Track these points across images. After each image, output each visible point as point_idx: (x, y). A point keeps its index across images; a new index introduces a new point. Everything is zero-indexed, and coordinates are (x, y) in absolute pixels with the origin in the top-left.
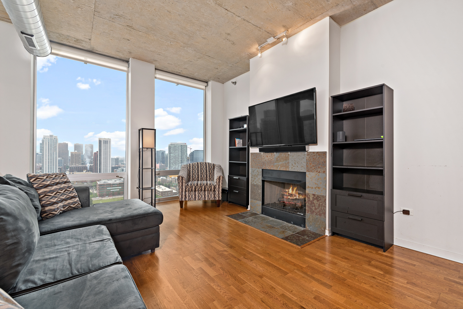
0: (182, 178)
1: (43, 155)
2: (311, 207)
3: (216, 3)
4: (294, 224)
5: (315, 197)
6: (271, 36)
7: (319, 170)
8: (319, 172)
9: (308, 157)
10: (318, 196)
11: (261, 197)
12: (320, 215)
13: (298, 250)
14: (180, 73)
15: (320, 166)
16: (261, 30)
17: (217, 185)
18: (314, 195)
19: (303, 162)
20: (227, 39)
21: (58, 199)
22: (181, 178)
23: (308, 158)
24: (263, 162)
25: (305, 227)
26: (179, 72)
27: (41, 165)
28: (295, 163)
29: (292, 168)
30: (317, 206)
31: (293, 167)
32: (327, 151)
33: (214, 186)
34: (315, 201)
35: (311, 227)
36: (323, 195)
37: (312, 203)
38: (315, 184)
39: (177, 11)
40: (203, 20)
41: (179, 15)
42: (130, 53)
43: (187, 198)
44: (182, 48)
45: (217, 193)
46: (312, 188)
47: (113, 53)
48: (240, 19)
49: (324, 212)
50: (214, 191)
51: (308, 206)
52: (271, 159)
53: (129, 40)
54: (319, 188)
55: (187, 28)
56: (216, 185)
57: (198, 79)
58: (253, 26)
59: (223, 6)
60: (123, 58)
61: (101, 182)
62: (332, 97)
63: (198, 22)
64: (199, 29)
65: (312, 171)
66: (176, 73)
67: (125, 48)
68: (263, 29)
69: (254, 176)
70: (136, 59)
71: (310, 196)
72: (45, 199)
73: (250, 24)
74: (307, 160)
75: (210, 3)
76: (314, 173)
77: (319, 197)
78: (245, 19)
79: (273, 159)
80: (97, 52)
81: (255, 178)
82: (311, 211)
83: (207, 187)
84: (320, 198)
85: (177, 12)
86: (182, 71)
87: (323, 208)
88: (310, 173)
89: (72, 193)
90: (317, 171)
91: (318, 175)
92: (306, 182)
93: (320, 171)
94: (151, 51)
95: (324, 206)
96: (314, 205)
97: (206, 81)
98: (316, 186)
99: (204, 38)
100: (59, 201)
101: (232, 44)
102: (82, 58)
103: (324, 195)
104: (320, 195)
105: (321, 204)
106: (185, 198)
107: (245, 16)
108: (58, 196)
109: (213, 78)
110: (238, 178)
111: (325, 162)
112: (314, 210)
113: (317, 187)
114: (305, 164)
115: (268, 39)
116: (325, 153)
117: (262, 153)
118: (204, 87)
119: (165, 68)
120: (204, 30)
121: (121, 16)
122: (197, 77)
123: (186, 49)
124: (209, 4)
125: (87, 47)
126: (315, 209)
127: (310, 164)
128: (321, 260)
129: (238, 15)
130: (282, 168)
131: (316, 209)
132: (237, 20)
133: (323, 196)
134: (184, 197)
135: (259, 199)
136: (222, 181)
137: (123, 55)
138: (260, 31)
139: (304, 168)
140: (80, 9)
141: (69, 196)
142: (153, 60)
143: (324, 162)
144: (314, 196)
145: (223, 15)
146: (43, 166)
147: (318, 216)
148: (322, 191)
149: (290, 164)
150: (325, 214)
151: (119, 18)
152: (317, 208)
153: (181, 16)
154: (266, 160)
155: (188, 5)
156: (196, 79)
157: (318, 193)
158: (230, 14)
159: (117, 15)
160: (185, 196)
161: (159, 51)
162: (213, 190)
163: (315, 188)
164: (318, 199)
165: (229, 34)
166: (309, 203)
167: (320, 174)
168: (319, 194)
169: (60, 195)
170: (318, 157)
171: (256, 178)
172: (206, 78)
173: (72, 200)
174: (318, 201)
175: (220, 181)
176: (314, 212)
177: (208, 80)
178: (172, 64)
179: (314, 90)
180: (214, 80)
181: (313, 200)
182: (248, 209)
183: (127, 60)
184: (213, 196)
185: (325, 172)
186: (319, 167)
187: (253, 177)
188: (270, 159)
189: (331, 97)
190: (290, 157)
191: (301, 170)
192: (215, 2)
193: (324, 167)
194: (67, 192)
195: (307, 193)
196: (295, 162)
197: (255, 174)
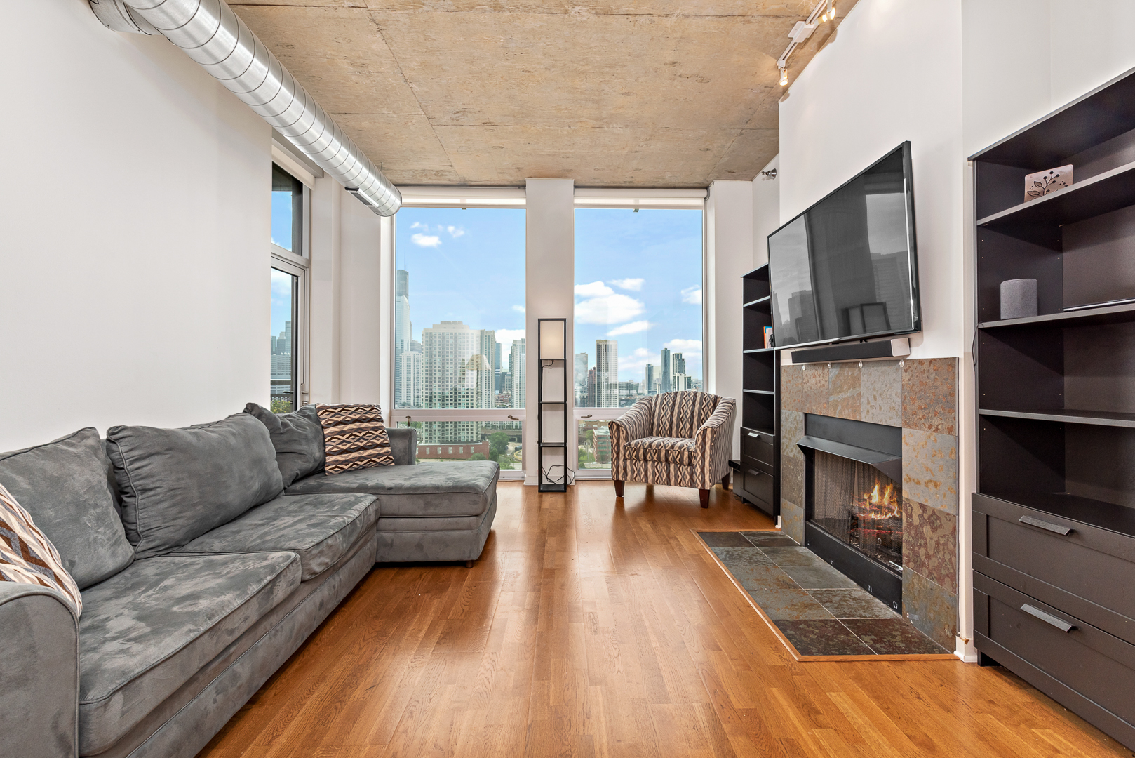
0: (618, 426)
1: (512, 375)
2: (916, 548)
3: (597, 13)
4: (875, 594)
5: (926, 516)
6: (792, 22)
7: (936, 421)
8: (937, 430)
9: (906, 376)
10: (934, 513)
11: (804, 496)
12: (940, 580)
13: (779, 662)
14: (631, 182)
15: (938, 409)
16: (753, 20)
17: (698, 451)
18: (923, 506)
19: (894, 395)
20: (680, 76)
21: (351, 446)
22: (615, 427)
23: (906, 379)
24: (805, 392)
25: (899, 611)
26: (629, 180)
27: (510, 393)
28: (875, 399)
29: (868, 411)
30: (931, 545)
31: (871, 411)
32: (961, 356)
33: (690, 453)
34: (927, 530)
35: (916, 617)
36: (948, 512)
37: (919, 535)
38: (927, 470)
39: (538, 63)
40: (598, 58)
41: (546, 69)
42: (519, 169)
43: (629, 474)
44: (598, 129)
45: (699, 470)
46: (918, 483)
47: (496, 179)
48: (673, 19)
49: (952, 571)
50: (690, 464)
51: (908, 543)
52: (823, 382)
53: (502, 148)
54: (936, 486)
55: (578, 87)
56: (696, 450)
57: (681, 185)
58: (720, 19)
59: (616, 11)
60: (515, 183)
61: (601, 431)
62: (973, 160)
63: (590, 67)
64: (601, 80)
65: (916, 426)
66: (623, 185)
67: (506, 163)
68: (754, 15)
69: (789, 432)
70: (535, 177)
71: (912, 509)
72: (332, 444)
73: (707, 18)
74: (905, 388)
75: (584, 19)
76: (922, 432)
77: (938, 518)
78: (686, 13)
79: (826, 384)
80: (473, 183)
81: (790, 439)
82: (915, 562)
83: (671, 452)
84: (942, 522)
85: (539, 65)
86: (632, 177)
87: (947, 557)
88: (912, 430)
89: (378, 438)
90: (930, 427)
91: (932, 438)
92: (901, 459)
93: (939, 427)
94: (549, 155)
95: (952, 552)
96: (922, 542)
97: (705, 185)
98: (928, 478)
99: (627, 94)
100: (353, 448)
101: (701, 82)
102: (457, 201)
103: (952, 512)
104: (941, 512)
105: (942, 541)
106: (623, 474)
107: (680, 8)
108: (353, 441)
109: (717, 175)
110: (755, 436)
111: (952, 395)
112: (923, 558)
113: (931, 481)
114: (899, 401)
115: (788, 32)
116: (952, 363)
117: (803, 366)
118: (700, 202)
119: (597, 181)
120: (613, 77)
121: (465, 111)
122: (677, 182)
123: (606, 129)
124: (586, 22)
125: (456, 180)
126: (926, 558)
127: (913, 400)
128: (818, 713)
129: (663, 13)
130: (846, 411)
131: (928, 557)
132: (668, 25)
133: (948, 514)
134: (623, 471)
135: (798, 500)
136: (712, 441)
137: (511, 176)
138: (749, 22)
139: (897, 413)
140: (410, 123)
141: (372, 442)
142: (564, 170)
143: (950, 395)
144: (924, 512)
145: (630, 30)
146: (512, 395)
147: (935, 583)
148: (944, 496)
149: (864, 400)
150: (954, 577)
151: (463, 115)
152: (931, 553)
153: (552, 70)
154: (811, 388)
155: (549, 43)
156: (677, 185)
157: (936, 502)
158: (642, 19)
159: (458, 112)
160: (625, 468)
161: (562, 151)
162: (687, 461)
163: (926, 484)
164: (933, 523)
165: (674, 63)
166: (909, 533)
167: (939, 436)
168: (939, 507)
169: (355, 440)
170: (933, 376)
171: (793, 439)
172: (698, 179)
173: (377, 451)
174: (934, 529)
175: (707, 440)
176: (922, 565)
177: (706, 183)
178: (603, 170)
179: (905, 152)
180: (719, 178)
181: (922, 525)
182: (777, 526)
183: (522, 183)
184: (688, 477)
185: (953, 430)
186: (936, 413)
187: (787, 436)
188: (819, 385)
189: (969, 159)
190: (864, 378)
191: (891, 418)
192: (594, 12)
193: (949, 412)
194: (369, 436)
195: (906, 499)
196: (874, 393)
197: (791, 428)
